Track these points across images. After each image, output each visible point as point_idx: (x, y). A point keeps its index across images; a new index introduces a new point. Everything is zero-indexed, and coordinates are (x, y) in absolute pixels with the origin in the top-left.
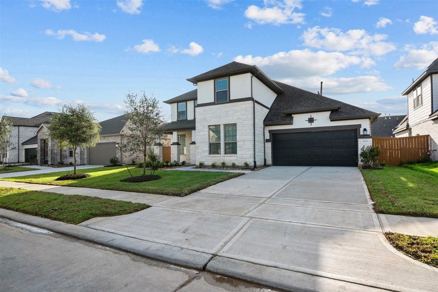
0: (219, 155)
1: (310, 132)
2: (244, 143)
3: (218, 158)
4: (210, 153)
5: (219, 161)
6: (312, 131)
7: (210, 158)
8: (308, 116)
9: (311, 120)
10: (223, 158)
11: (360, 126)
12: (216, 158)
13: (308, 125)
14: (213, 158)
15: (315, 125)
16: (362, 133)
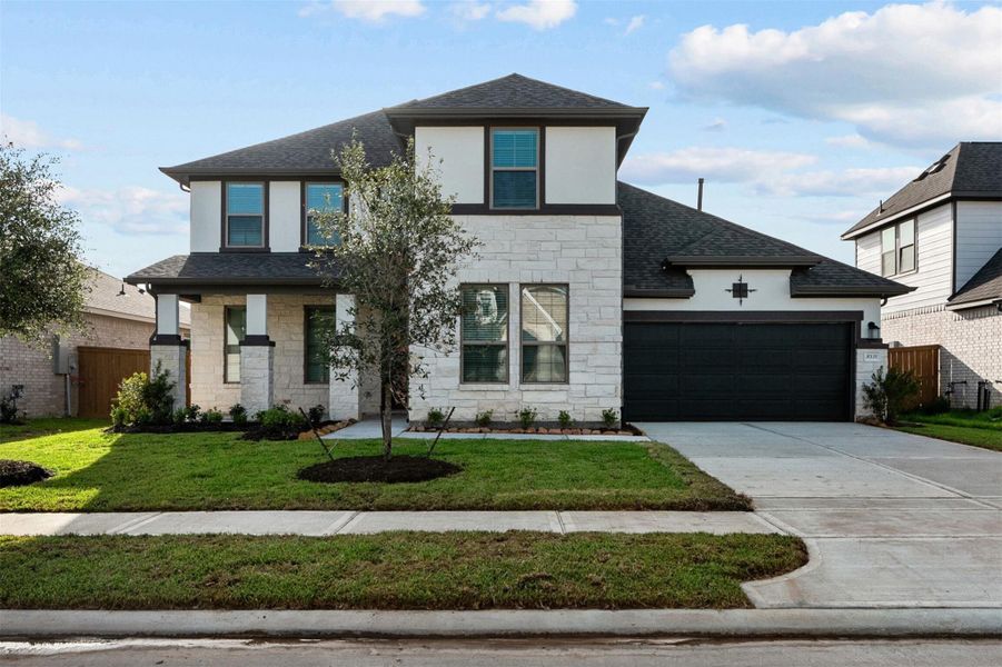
0: (505, 387)
1: (734, 324)
2: (595, 350)
3: (500, 396)
4: (465, 379)
5: (501, 404)
6: (741, 322)
7: (468, 395)
8: (732, 277)
9: (740, 290)
10: (517, 396)
11: (860, 315)
12: (490, 396)
13: (731, 304)
14: (479, 396)
15: (750, 304)
16: (864, 334)
